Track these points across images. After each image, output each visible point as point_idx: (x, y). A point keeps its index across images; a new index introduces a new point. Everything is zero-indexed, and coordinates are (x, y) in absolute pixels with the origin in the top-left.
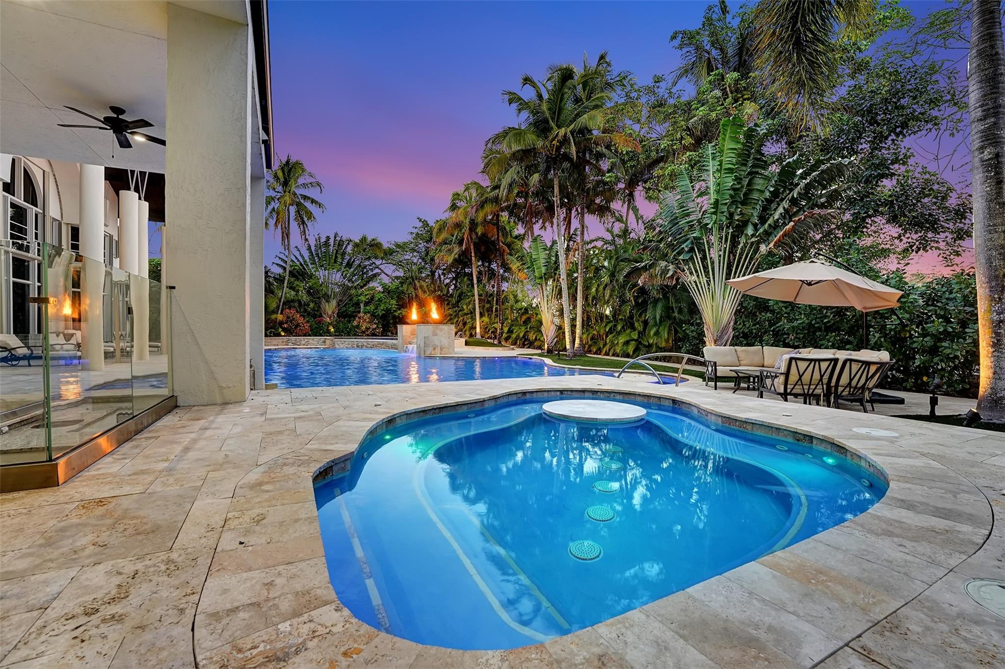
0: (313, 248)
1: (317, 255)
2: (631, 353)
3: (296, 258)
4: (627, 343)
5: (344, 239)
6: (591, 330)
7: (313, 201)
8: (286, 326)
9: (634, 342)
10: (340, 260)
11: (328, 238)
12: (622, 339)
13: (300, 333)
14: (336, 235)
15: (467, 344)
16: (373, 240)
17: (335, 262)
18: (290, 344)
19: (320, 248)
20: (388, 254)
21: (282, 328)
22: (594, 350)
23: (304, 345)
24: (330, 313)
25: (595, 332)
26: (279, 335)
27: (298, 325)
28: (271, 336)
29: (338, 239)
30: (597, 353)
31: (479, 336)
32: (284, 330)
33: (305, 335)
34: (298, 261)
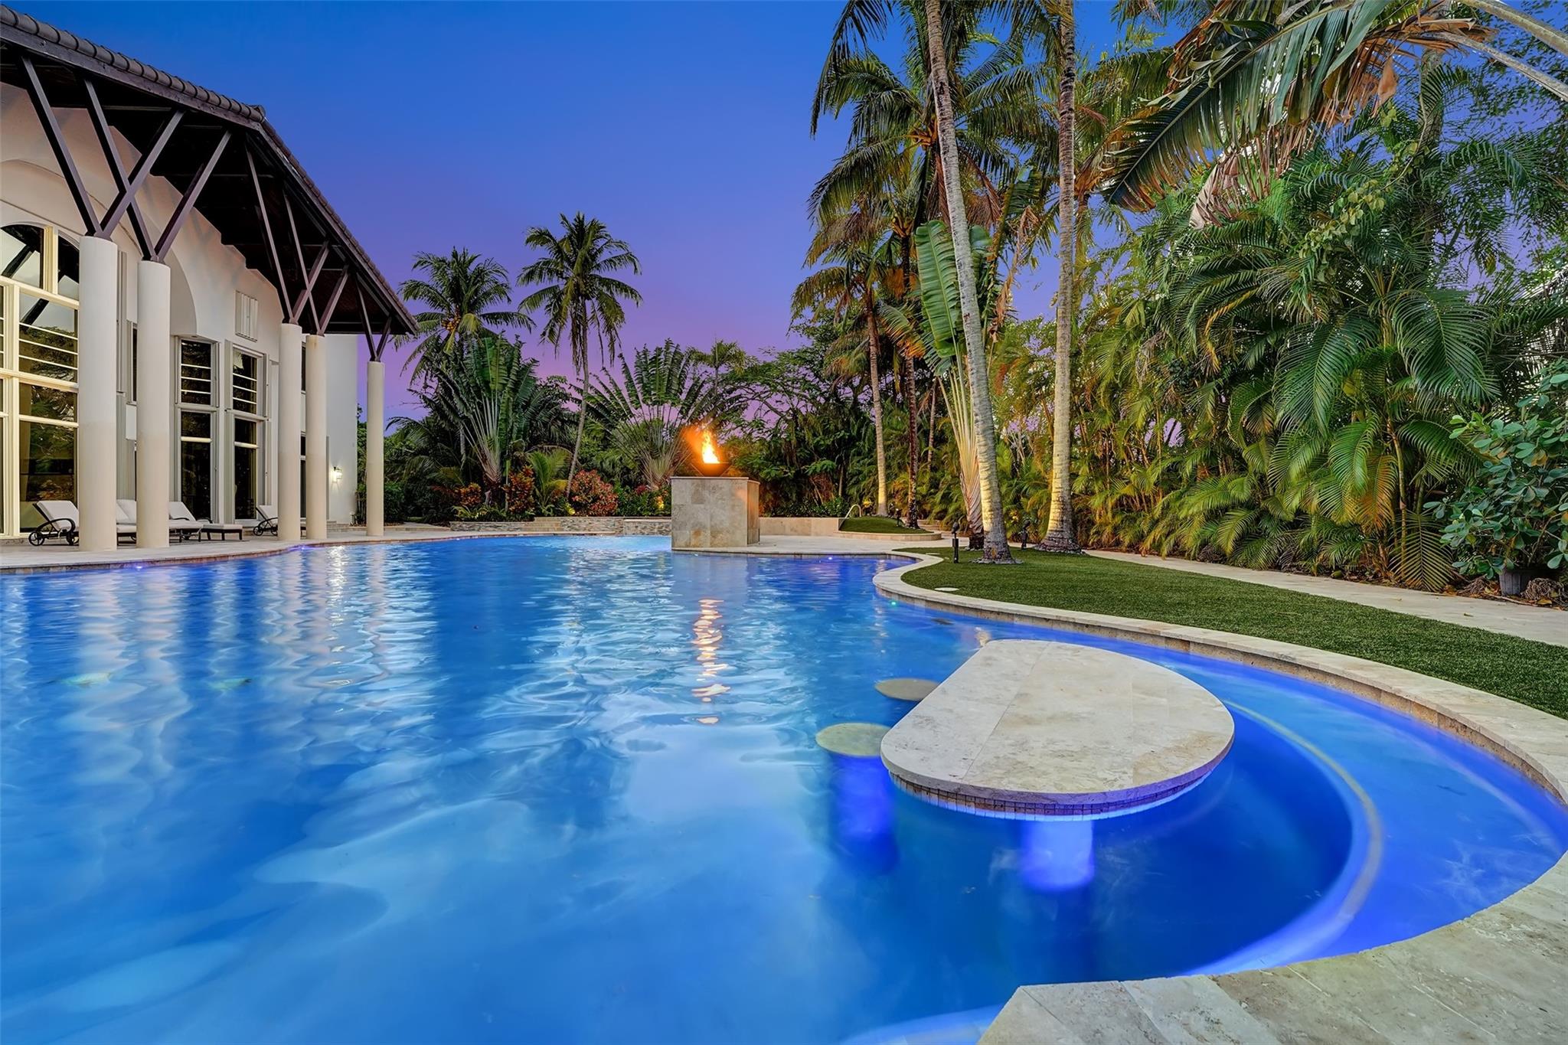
0: (632, 369)
1: (641, 380)
2: (1229, 548)
3: (606, 388)
4: (1215, 516)
5: (683, 350)
6: (1119, 484)
7: (623, 288)
8: (577, 498)
9: (1240, 514)
10: (675, 387)
11: (659, 350)
12: (1196, 504)
13: (600, 511)
14: (668, 344)
15: (843, 527)
16: (731, 346)
17: (669, 388)
18: (566, 528)
19: (646, 369)
20: (758, 372)
21: (570, 501)
22: (1127, 541)
23: (585, 529)
24: (659, 477)
25: (1127, 490)
26: (565, 514)
27: (596, 499)
28: (549, 515)
29: (672, 350)
30: (1133, 548)
31: (882, 511)
32: (578, 506)
33: (609, 514)
34: (609, 392)
